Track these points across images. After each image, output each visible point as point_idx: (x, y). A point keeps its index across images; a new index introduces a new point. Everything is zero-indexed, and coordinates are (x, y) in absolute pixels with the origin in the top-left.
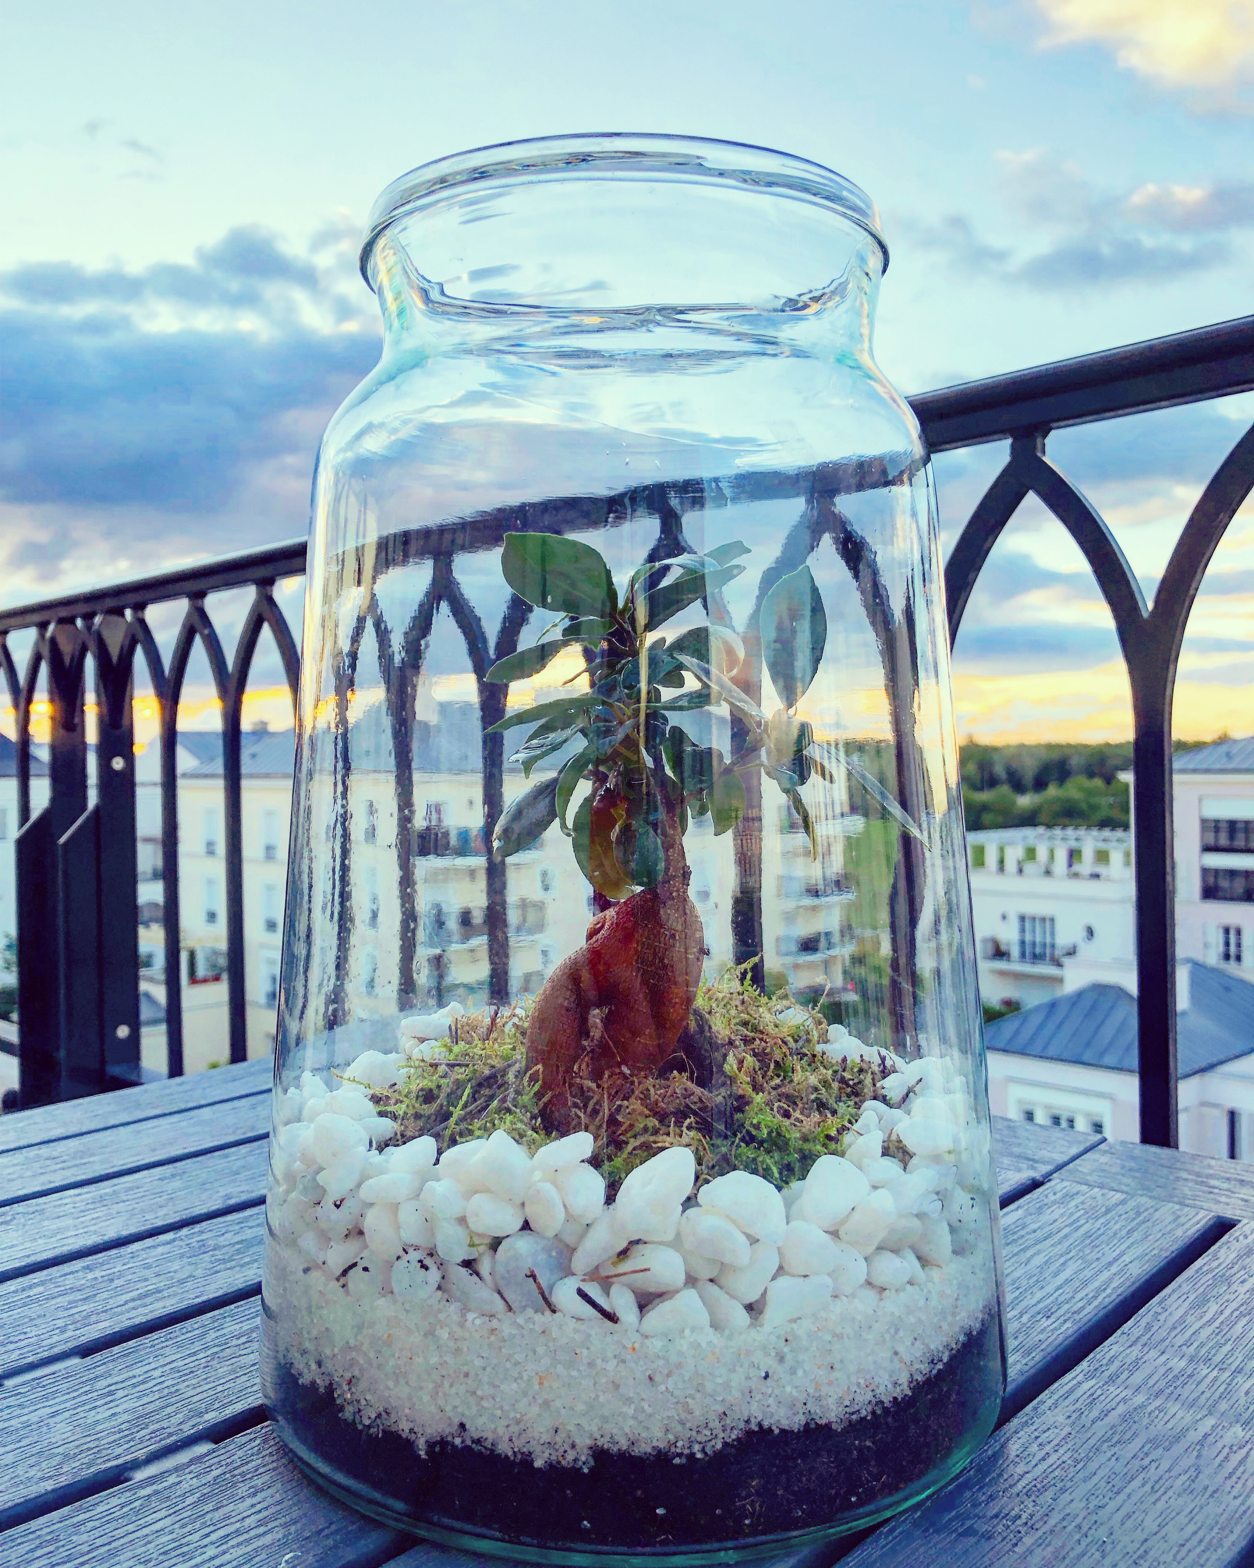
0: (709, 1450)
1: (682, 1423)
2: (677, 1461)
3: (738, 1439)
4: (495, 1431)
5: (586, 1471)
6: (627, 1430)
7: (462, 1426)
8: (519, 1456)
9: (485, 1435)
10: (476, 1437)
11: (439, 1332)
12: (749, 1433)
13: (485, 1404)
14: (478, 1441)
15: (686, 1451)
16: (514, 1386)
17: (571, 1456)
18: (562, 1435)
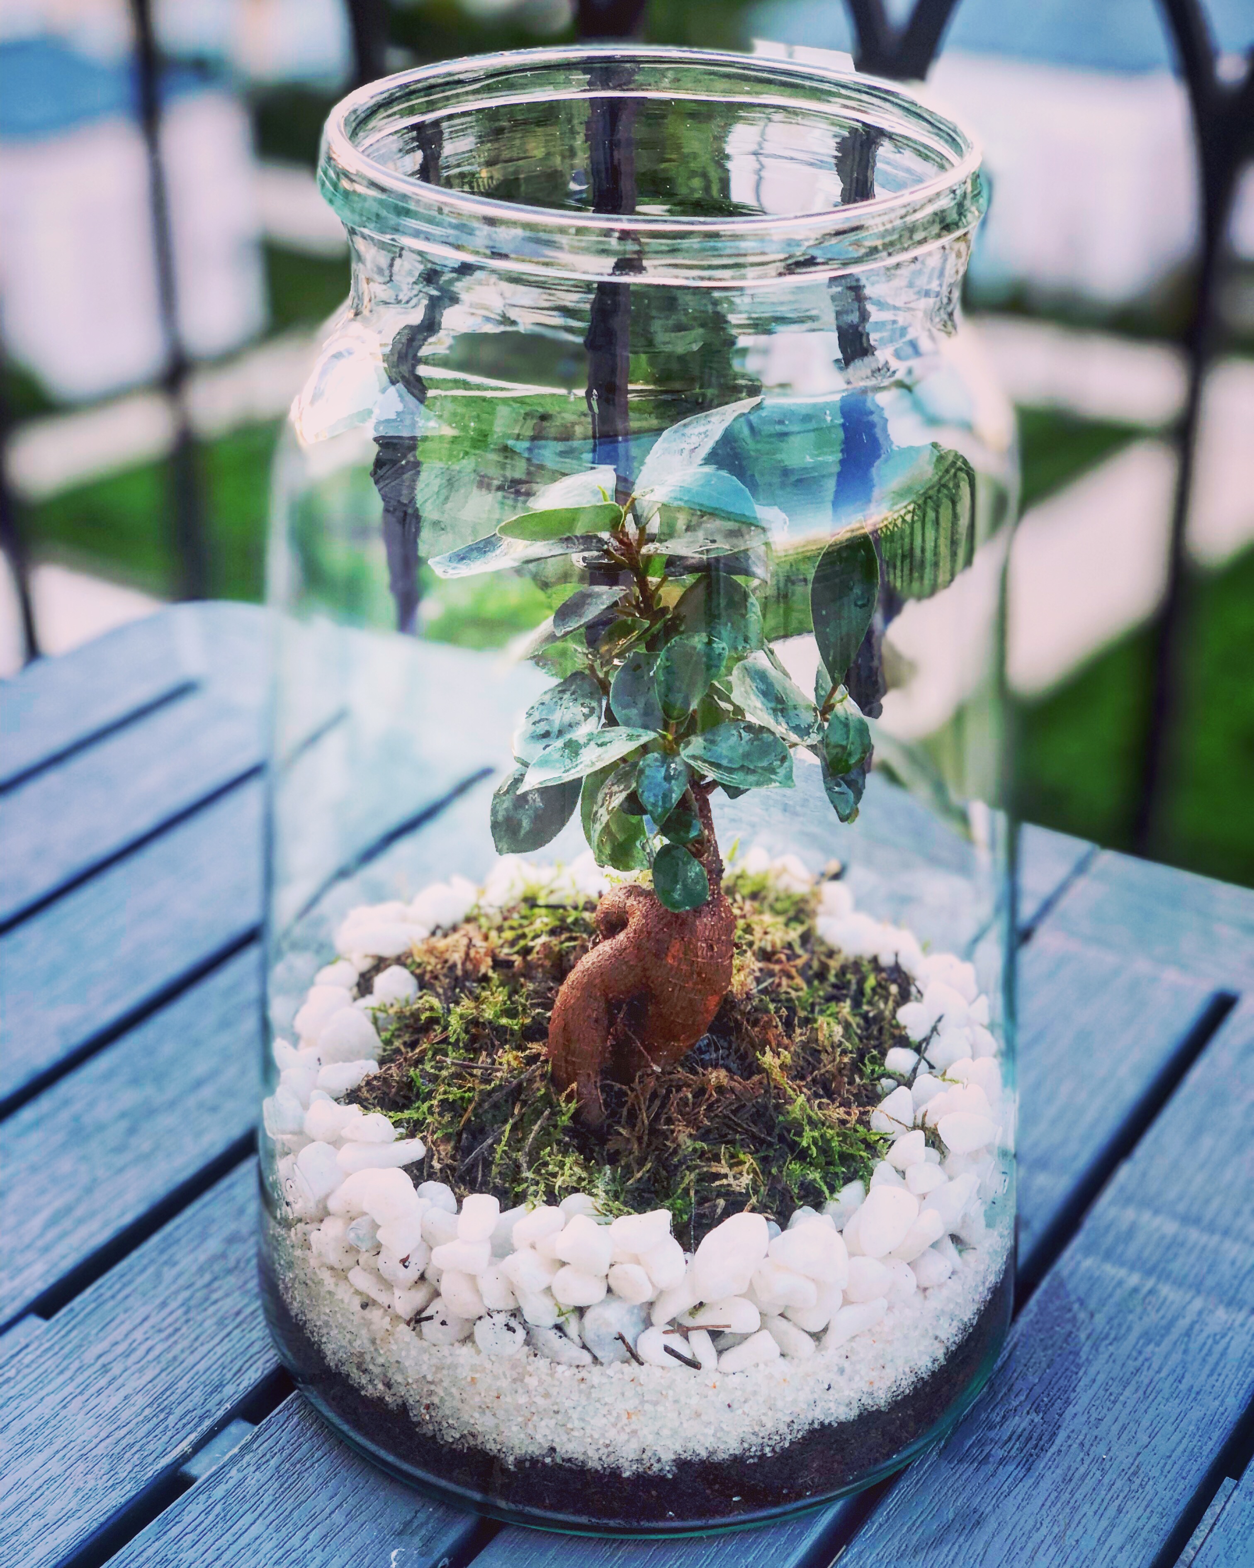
0: (778, 1449)
1: (755, 1434)
2: (751, 1461)
3: (803, 1437)
4: (585, 1453)
5: (670, 1476)
6: (707, 1445)
7: (553, 1450)
8: (608, 1470)
9: (575, 1456)
10: (566, 1456)
11: (527, 1379)
12: (812, 1432)
13: (576, 1433)
14: (569, 1460)
15: (759, 1453)
16: (604, 1421)
17: (656, 1467)
18: (648, 1453)
